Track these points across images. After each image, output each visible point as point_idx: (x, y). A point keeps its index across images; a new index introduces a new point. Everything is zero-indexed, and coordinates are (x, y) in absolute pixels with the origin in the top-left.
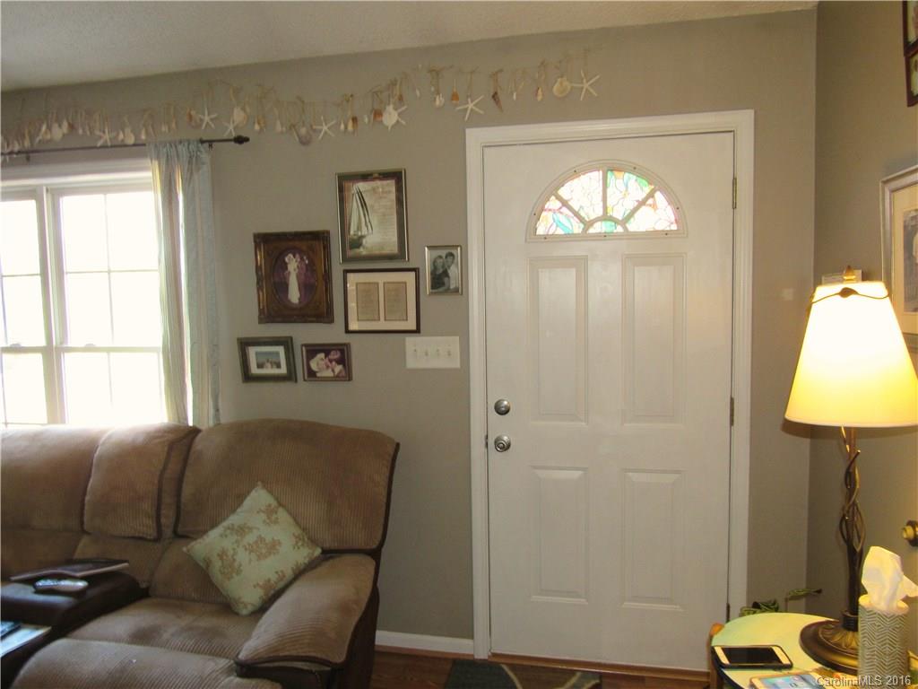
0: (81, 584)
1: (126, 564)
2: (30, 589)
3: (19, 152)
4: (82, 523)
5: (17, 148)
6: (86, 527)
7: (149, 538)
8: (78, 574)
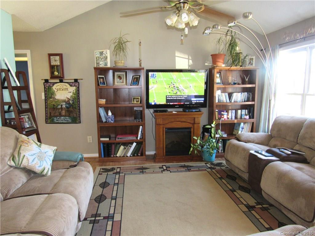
0: (290, 153)
1: (304, 153)
2: (278, 150)
3: (302, 38)
4: (297, 141)
5: (302, 37)
6: (298, 142)
7: (313, 149)
8: (290, 150)
